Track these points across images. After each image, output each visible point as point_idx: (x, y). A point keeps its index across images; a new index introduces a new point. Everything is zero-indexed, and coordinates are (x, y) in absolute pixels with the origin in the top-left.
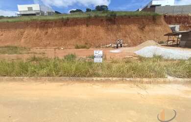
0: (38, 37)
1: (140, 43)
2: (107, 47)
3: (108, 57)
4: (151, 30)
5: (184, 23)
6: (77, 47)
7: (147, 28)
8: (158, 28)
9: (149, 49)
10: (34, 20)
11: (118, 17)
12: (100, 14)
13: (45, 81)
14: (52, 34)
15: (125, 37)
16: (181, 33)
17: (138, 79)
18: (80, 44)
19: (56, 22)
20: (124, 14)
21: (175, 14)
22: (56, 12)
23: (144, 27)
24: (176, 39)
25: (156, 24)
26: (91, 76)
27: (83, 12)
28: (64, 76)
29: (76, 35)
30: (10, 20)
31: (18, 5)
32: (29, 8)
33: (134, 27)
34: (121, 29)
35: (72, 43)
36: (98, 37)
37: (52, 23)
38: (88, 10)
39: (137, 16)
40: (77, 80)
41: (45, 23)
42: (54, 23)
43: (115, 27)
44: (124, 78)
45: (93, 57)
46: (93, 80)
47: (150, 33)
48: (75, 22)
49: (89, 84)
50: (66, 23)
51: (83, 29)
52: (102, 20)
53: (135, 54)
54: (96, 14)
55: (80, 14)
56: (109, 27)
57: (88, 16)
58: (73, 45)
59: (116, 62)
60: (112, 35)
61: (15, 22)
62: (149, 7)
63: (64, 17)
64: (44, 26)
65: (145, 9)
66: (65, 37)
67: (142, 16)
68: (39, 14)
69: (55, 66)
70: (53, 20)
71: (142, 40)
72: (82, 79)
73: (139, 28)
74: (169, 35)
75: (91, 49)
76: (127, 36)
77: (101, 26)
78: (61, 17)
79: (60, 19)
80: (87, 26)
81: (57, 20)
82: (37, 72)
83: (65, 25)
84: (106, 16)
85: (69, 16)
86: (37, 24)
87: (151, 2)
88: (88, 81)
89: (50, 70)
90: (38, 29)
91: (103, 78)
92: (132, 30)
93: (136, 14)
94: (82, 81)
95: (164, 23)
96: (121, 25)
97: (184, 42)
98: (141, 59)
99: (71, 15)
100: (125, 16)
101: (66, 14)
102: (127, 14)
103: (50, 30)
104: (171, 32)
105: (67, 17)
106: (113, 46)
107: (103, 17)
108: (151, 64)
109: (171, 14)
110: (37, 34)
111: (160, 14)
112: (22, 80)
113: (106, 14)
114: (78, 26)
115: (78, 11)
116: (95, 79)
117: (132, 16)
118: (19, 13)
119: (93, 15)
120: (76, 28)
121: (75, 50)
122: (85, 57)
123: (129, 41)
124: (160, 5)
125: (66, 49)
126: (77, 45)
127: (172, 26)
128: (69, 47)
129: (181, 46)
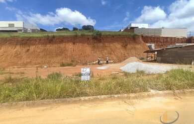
0: (17, 55)
1: (124, 60)
2: (93, 64)
4: (132, 48)
5: (157, 42)
6: (63, 65)
7: (129, 46)
8: (138, 46)
9: (132, 65)
10: (14, 37)
11: (103, 36)
12: (86, 33)
13: (23, 106)
14: (34, 51)
15: (111, 54)
16: (157, 51)
19: (40, 39)
21: (150, 35)
22: (41, 29)
23: (126, 45)
24: (153, 56)
25: (136, 43)
26: (78, 95)
27: (69, 31)
28: (48, 98)
29: (61, 52)
32: (9, 24)
33: (118, 45)
34: (106, 47)
35: (57, 61)
36: (85, 54)
37: (35, 40)
38: (75, 29)
39: (120, 35)
40: (63, 102)
41: (28, 40)
42: (38, 41)
43: (101, 44)
44: (112, 95)
45: (80, 75)
46: (80, 99)
47: (132, 51)
48: (62, 40)
49: (76, 105)
50: (52, 40)
51: (70, 46)
52: (88, 39)
53: (121, 70)
54: (82, 33)
56: (95, 45)
57: (75, 34)
58: (58, 63)
60: (98, 52)
62: (129, 28)
63: (50, 35)
64: (26, 43)
65: (126, 30)
66: (49, 55)
68: (21, 30)
69: (37, 87)
70: (37, 37)
71: (125, 56)
72: (68, 100)
73: (122, 46)
74: (147, 52)
75: (77, 66)
77: (88, 44)
78: (47, 35)
79: (45, 37)
80: (74, 43)
81: (42, 37)
82: (13, 96)
83: (50, 42)
84: (93, 35)
85: (55, 34)
86: (18, 41)
87: (131, 24)
88: (75, 102)
89: (30, 92)
91: (91, 97)
93: (118, 33)
94: (69, 103)
95: (143, 42)
96: (106, 44)
97: (159, 58)
98: (126, 74)
99: (58, 33)
100: (109, 35)
101: (52, 32)
103: (32, 48)
104: (149, 50)
105: (53, 34)
107: (90, 35)
109: (147, 35)
110: (16, 51)
113: (92, 33)
114: (64, 44)
115: (65, 29)
116: (82, 98)
117: (115, 35)
119: (79, 34)
120: (62, 46)
121: (61, 68)
122: (71, 75)
123: (115, 58)
124: (137, 27)
125: (50, 67)
126: (62, 63)
127: (149, 44)
128: (54, 65)
129: (158, 62)
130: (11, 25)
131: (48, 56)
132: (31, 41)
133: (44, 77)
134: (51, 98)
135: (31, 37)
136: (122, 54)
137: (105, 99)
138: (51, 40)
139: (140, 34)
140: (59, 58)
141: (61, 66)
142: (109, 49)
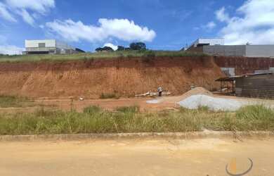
0: (48, 83)
1: (187, 91)
2: (143, 96)
4: (199, 75)
5: (239, 66)
6: (103, 97)
7: (195, 72)
8: (208, 72)
9: (196, 99)
10: (46, 60)
11: (158, 57)
12: (134, 54)
13: (58, 139)
15: (168, 82)
16: (236, 79)
18: (107, 92)
19: (75, 62)
20: (164, 54)
21: (228, 55)
22: (77, 50)
23: (191, 70)
24: (230, 85)
25: (205, 67)
26: (115, 131)
28: (83, 133)
29: (102, 80)
30: (11, 60)
31: (26, 41)
32: (40, 44)
33: (179, 71)
34: (161, 72)
35: (96, 91)
36: (132, 83)
37: (70, 65)
38: (120, 48)
39: (181, 56)
40: (99, 137)
41: (61, 64)
42: (73, 65)
43: (155, 69)
46: (118, 136)
47: (199, 78)
48: (103, 63)
49: (114, 142)
51: (112, 72)
52: (137, 61)
53: (178, 105)
54: (130, 54)
56: (147, 70)
57: (120, 56)
58: (97, 94)
60: (149, 80)
61: (18, 62)
62: (195, 46)
63: (88, 57)
64: (59, 68)
65: (192, 48)
66: (85, 83)
67: (187, 56)
68: (52, 51)
69: (72, 120)
70: (72, 60)
72: (105, 135)
73: (185, 71)
74: (221, 80)
75: (121, 99)
76: (170, 81)
77: (137, 68)
78: (83, 57)
79: (81, 59)
80: (118, 68)
81: (77, 60)
82: (48, 128)
83: (88, 67)
84: (143, 57)
85: (94, 56)
86: (49, 65)
87: (198, 40)
88: (112, 138)
90: (50, 73)
92: (176, 74)
94: (105, 138)
95: (215, 65)
96: (162, 68)
97: (239, 90)
99: (98, 54)
100: (166, 56)
101: (90, 54)
103: (66, 74)
104: (224, 76)
106: (151, 94)
107: (139, 57)
109: (222, 55)
110: (47, 79)
111: (209, 54)
112: (28, 139)
113: (142, 54)
114: (105, 68)
116: (120, 134)
117: (175, 56)
118: (25, 50)
119: (125, 55)
120: (103, 71)
121: (100, 100)
122: (111, 110)
123: (173, 88)
124: (208, 44)
125: (87, 99)
126: (103, 94)
127: (225, 69)
129: (237, 95)
130: (42, 45)
131: (85, 85)
132: (66, 64)
133: (80, 110)
134: (87, 132)
135: (64, 61)
136: (183, 82)
137: (146, 136)
138: (89, 64)
139: (211, 54)
140: (98, 87)
141: (100, 98)
142: (165, 76)
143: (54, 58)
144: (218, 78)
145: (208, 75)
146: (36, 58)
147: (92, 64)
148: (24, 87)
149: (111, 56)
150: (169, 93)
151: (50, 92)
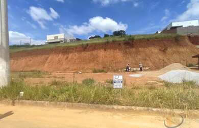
0: (59, 61)
3: (128, 82)
4: (174, 52)
6: (95, 71)
7: (169, 50)
8: (183, 50)
11: (136, 40)
12: (117, 38)
14: (72, 58)
15: (146, 60)
17: (168, 110)
18: (98, 68)
19: (76, 47)
20: (142, 37)
22: (77, 39)
23: (166, 49)
25: (180, 45)
27: (101, 38)
29: (94, 59)
30: (39, 48)
31: (48, 36)
32: (55, 37)
33: (155, 50)
34: (139, 52)
35: (90, 67)
36: (116, 61)
37: (73, 49)
38: (106, 36)
39: (156, 38)
41: (67, 49)
42: (75, 49)
43: (134, 50)
45: (112, 82)
46: (113, 108)
47: (174, 55)
48: (94, 47)
50: (86, 48)
51: (101, 53)
52: (120, 44)
54: (114, 39)
55: (98, 40)
56: (127, 50)
57: (106, 41)
58: (91, 69)
59: (137, 88)
60: (130, 58)
62: (169, 29)
63: (84, 43)
64: (66, 51)
65: (165, 31)
66: (83, 61)
68: (62, 41)
70: (74, 46)
71: (165, 63)
73: (160, 50)
75: (109, 73)
76: (148, 58)
77: (119, 49)
78: (81, 43)
79: (80, 45)
80: (105, 50)
81: (78, 46)
83: (84, 50)
84: (124, 41)
85: (88, 42)
86: (60, 50)
87: (171, 24)
90: (60, 55)
92: (152, 52)
95: (190, 44)
96: (140, 48)
99: (91, 41)
100: (144, 39)
101: (86, 41)
102: (146, 37)
103: (70, 56)
105: (86, 43)
107: (121, 41)
108: (181, 91)
109: (196, 34)
111: (183, 34)
114: (96, 51)
115: (97, 37)
117: (151, 39)
118: (47, 42)
119: (111, 40)
120: (95, 53)
121: (93, 74)
123: (151, 64)
124: (182, 26)
125: (84, 73)
126: (95, 69)
128: (87, 71)
130: (56, 38)
131: (83, 63)
132: (70, 49)
133: (80, 82)
135: (69, 47)
136: (160, 60)
139: (185, 34)
140: (92, 64)
141: (93, 72)
142: (143, 54)
143: (63, 46)
144: (195, 55)
145: (183, 52)
146: (53, 46)
147: (87, 48)
148: (46, 65)
149: (100, 41)
150: (147, 69)
151: (61, 68)
